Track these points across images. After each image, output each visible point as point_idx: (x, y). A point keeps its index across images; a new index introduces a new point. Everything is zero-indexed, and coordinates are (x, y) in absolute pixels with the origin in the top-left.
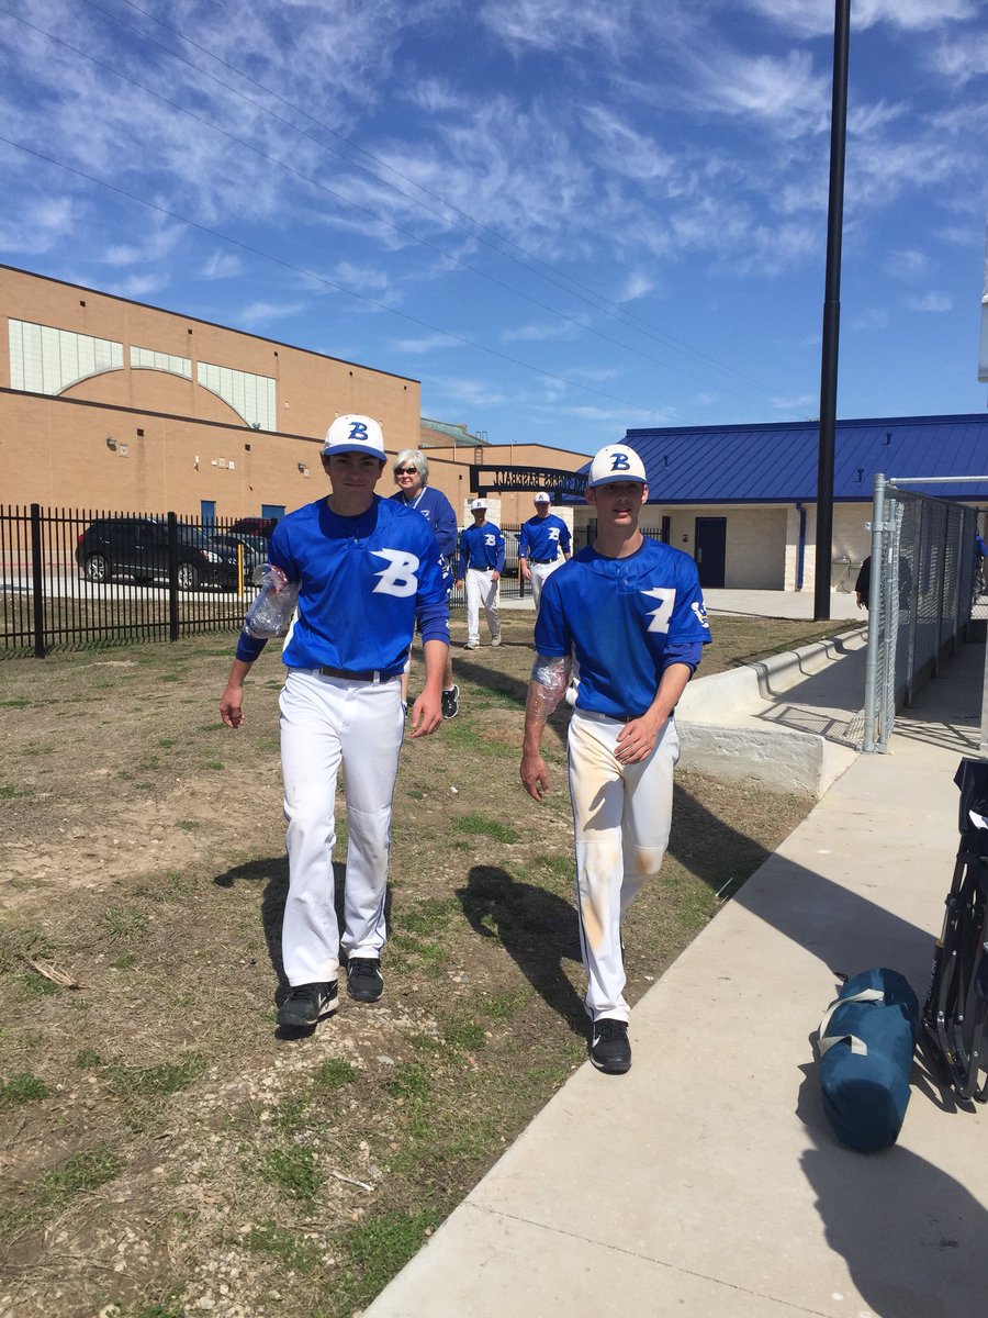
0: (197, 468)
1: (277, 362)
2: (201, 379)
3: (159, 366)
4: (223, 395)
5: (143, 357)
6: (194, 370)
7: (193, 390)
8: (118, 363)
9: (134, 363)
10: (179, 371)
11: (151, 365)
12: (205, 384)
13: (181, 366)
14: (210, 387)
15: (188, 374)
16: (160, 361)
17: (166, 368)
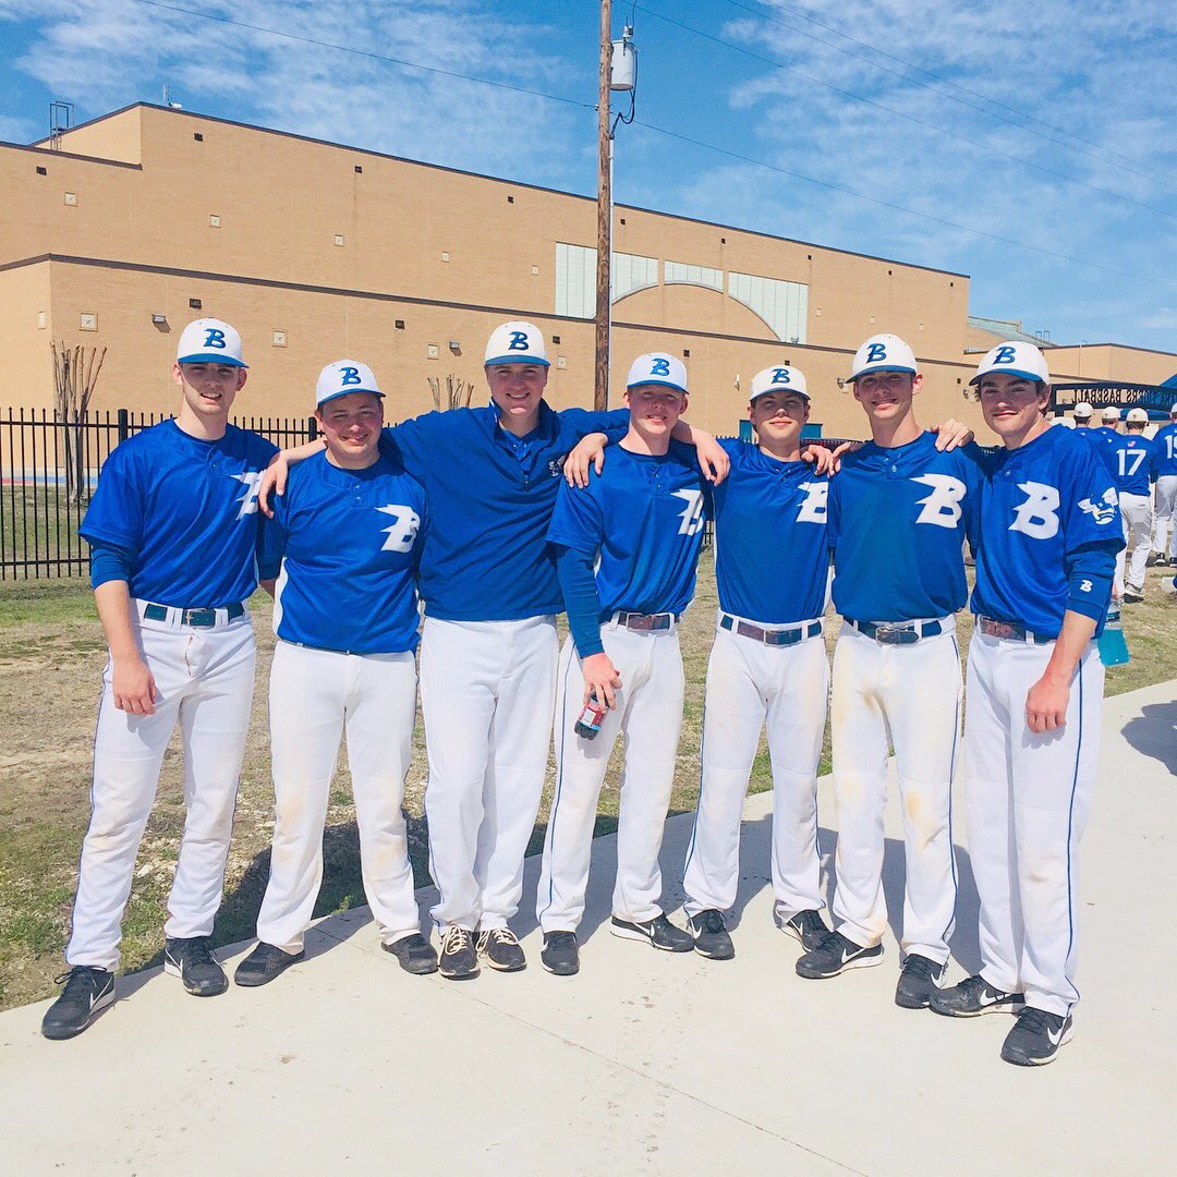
0: (738, 387)
1: (811, 266)
2: (732, 291)
3: (692, 280)
4: (752, 306)
5: (677, 272)
6: (726, 281)
7: (723, 303)
8: (653, 280)
9: (669, 278)
10: (710, 283)
11: (684, 280)
12: (735, 296)
13: (712, 278)
14: (740, 298)
15: (719, 287)
16: (693, 274)
17: (698, 281)
